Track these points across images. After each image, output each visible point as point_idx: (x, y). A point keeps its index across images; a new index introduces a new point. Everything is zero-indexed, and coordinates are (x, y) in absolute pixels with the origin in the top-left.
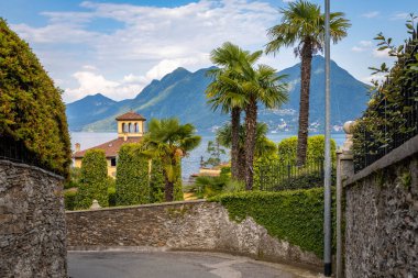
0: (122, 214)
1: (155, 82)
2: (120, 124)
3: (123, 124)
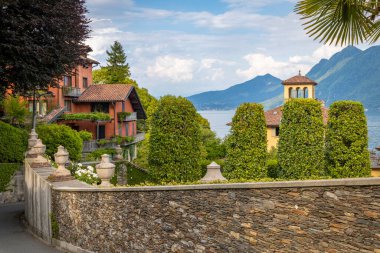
0: (271, 204)
1: (323, 61)
2: (286, 88)
3: (290, 89)
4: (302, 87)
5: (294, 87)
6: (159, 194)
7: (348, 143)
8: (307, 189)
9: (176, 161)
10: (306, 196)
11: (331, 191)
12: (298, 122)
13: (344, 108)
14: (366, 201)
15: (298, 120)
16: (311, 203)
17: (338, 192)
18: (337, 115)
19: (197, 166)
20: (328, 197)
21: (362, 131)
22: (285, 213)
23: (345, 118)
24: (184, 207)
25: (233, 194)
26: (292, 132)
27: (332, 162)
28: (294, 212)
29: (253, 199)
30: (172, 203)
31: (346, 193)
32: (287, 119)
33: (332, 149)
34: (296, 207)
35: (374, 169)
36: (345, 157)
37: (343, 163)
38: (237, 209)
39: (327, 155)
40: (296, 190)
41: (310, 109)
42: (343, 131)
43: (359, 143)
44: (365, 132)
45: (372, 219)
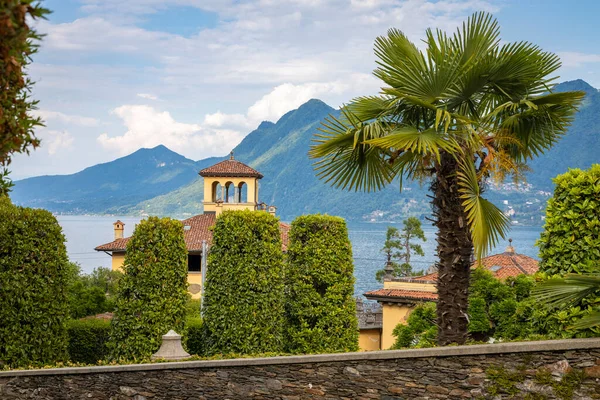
0: (277, 383)
1: (265, 125)
2: (208, 182)
3: (215, 185)
4: (236, 182)
5: (222, 182)
6: (101, 377)
7: (322, 288)
8: (324, 364)
9: (23, 323)
10: (322, 372)
11: (353, 366)
12: (241, 251)
13: (315, 228)
14: (390, 376)
15: (241, 247)
16: (329, 380)
17: (360, 367)
18: (304, 239)
19: (61, 330)
20: (349, 373)
21: (344, 267)
22: (296, 394)
23: (318, 244)
24: (146, 394)
25: (224, 374)
26: (229, 270)
27: (294, 321)
28: (308, 391)
29: (253, 378)
30: (125, 389)
31: (369, 367)
32: (221, 246)
33: (294, 298)
34: (311, 386)
35: (363, 331)
36: (317, 311)
37: (313, 322)
38: (229, 393)
39: (286, 307)
40: (308, 366)
41: (260, 230)
42: (313, 267)
43: (339, 287)
44: (350, 269)
45: (397, 395)
